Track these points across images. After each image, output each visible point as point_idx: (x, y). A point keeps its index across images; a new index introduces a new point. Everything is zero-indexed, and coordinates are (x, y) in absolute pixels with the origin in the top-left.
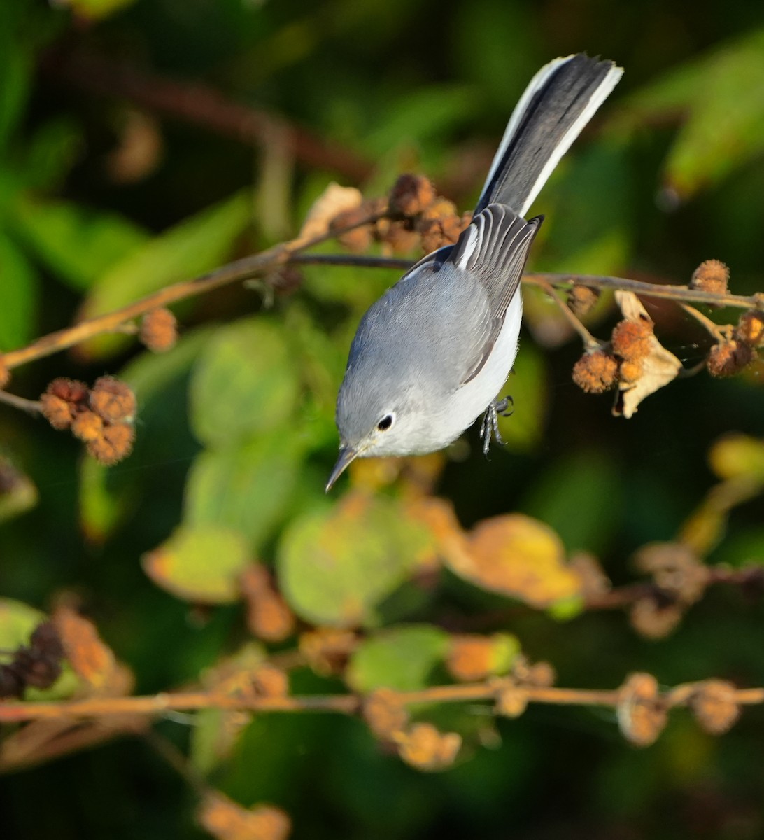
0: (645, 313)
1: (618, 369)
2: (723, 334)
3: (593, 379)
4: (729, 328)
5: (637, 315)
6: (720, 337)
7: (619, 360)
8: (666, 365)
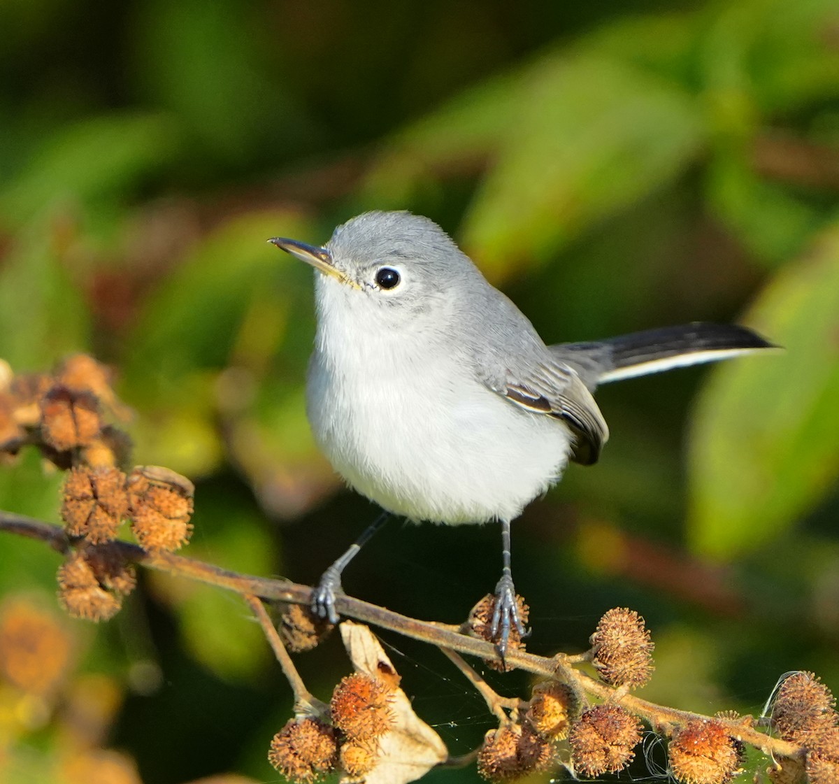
0: (387, 661)
1: (337, 753)
2: (507, 711)
3: (298, 763)
4: (514, 703)
5: (373, 665)
6: (502, 716)
7: (338, 737)
8: (419, 748)
